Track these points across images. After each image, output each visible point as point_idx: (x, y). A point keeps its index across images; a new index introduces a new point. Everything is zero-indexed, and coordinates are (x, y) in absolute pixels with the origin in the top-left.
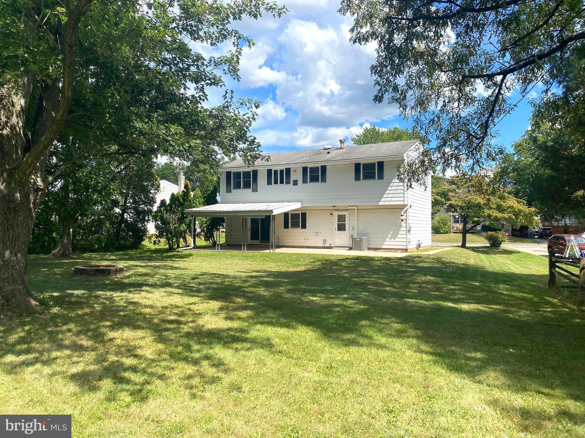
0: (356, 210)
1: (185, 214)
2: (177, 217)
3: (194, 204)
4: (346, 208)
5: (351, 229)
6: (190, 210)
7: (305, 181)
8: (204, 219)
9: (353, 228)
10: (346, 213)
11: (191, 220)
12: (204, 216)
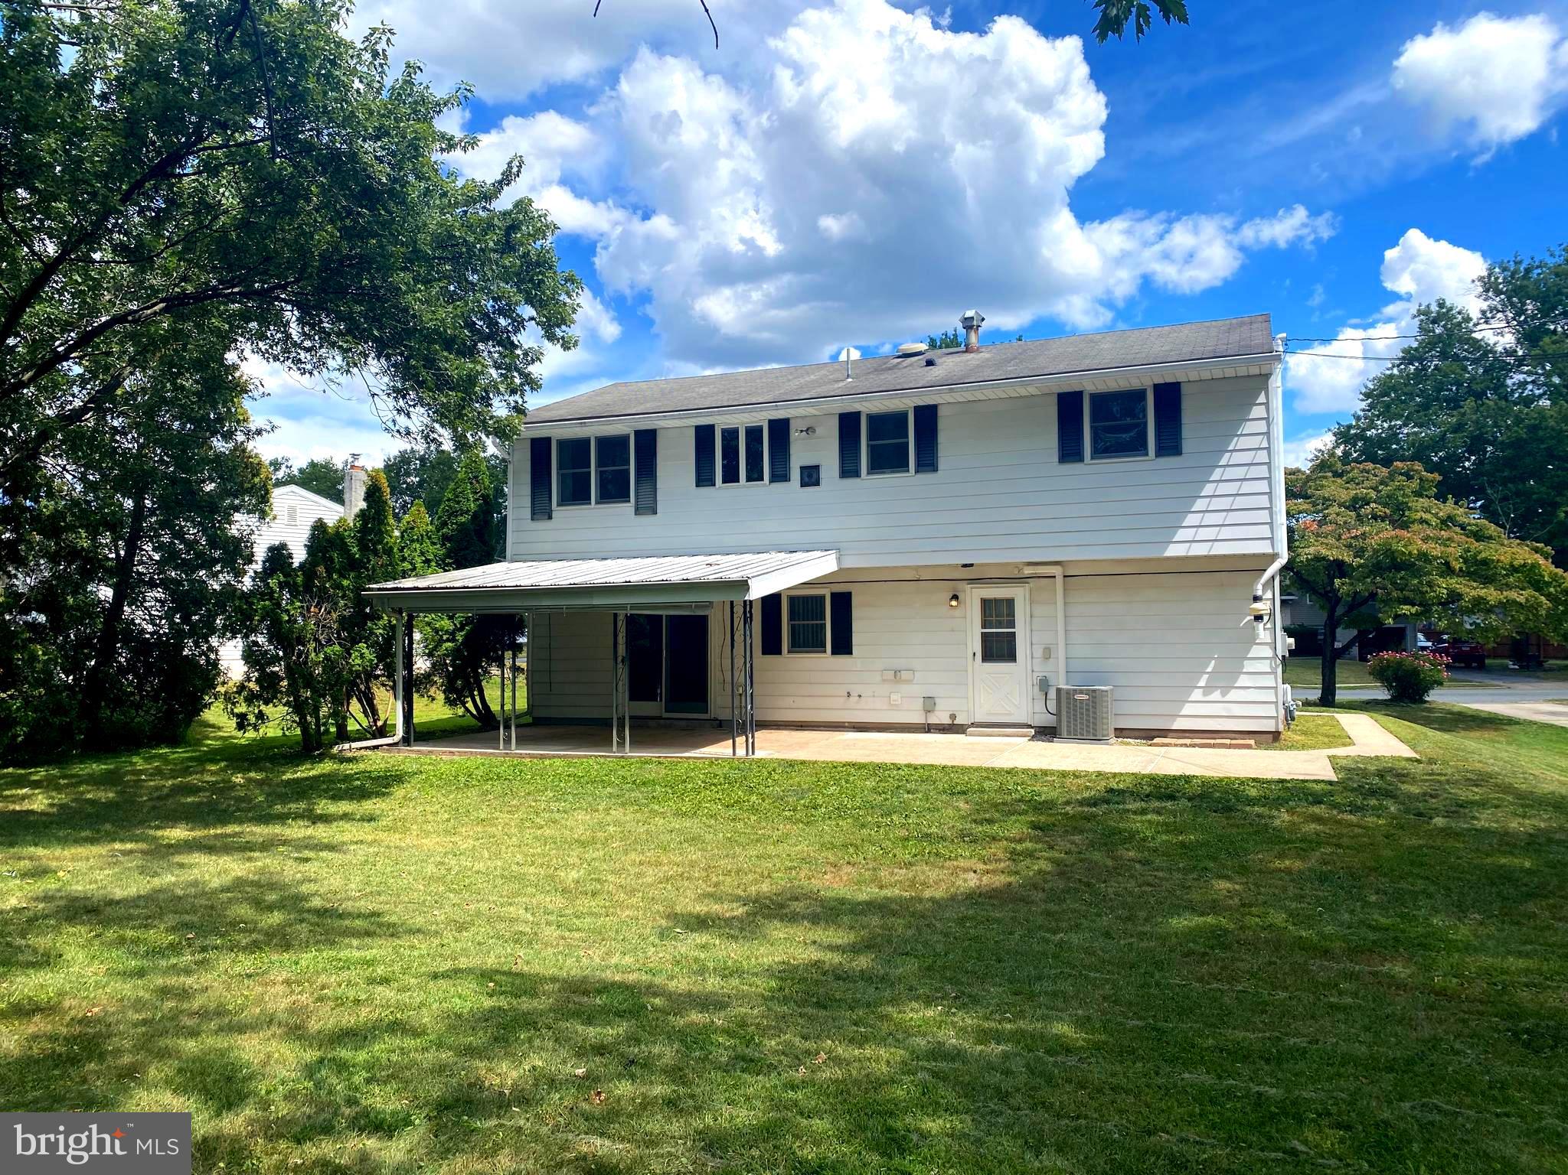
0: (1059, 580)
1: (368, 601)
2: (335, 616)
3: (407, 565)
4: (1015, 573)
5: (1038, 652)
6: (390, 585)
7: (849, 470)
8: (446, 624)
9: (1048, 654)
10: (1018, 594)
11: (393, 628)
12: (442, 610)
